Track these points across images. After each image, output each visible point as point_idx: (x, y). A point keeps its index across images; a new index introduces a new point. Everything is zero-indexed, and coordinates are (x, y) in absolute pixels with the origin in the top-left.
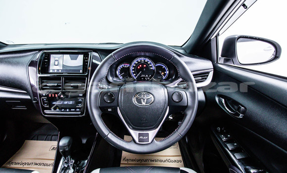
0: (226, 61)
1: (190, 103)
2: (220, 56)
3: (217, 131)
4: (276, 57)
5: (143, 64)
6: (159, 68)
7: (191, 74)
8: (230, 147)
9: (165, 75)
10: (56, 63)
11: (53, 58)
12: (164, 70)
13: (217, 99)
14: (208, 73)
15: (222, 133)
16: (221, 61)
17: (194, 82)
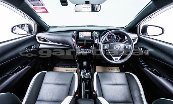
0: (143, 34)
1: (131, 49)
2: (140, 32)
3: (138, 59)
4: (162, 33)
5: (111, 36)
6: (117, 37)
7: (132, 39)
8: (143, 64)
9: (119, 40)
10: (81, 35)
11: (80, 33)
12: (119, 38)
13: (139, 48)
14: (136, 39)
15: (140, 60)
16: (141, 34)
17: (133, 42)
